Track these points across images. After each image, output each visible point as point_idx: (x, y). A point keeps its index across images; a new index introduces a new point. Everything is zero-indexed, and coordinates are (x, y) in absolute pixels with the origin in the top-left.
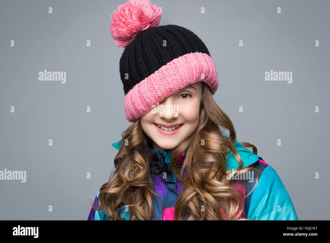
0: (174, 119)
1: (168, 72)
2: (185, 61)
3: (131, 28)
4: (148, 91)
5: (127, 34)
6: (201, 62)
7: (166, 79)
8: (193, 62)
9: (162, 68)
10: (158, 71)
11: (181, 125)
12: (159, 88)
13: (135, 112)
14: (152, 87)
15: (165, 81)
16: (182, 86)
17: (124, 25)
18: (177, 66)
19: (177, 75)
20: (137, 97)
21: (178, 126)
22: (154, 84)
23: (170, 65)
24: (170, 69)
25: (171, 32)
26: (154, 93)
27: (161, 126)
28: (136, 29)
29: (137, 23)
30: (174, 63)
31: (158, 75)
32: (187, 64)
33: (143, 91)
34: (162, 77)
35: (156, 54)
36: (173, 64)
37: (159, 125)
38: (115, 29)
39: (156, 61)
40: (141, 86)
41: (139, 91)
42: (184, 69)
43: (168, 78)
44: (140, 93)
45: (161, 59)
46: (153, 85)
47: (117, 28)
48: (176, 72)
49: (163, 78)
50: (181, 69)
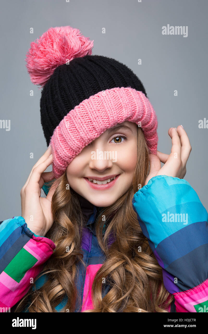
0: (108, 169)
1: (91, 107)
2: (113, 95)
3: (49, 59)
4: (69, 132)
5: (44, 66)
6: (133, 99)
7: (88, 116)
8: (123, 98)
9: (83, 102)
10: (79, 106)
11: (117, 176)
12: (81, 127)
13: (59, 162)
14: (73, 127)
15: (87, 118)
16: (108, 125)
17: (42, 55)
18: (102, 101)
19: (102, 111)
20: (60, 141)
21: (113, 177)
22: (75, 123)
23: (94, 98)
24: (93, 103)
25: (95, 63)
26: (77, 133)
27: (93, 179)
28: (57, 61)
29: (58, 54)
30: (99, 97)
31: (79, 111)
32: (115, 99)
33: (65, 133)
34: (84, 113)
35: (76, 88)
36: (97, 97)
37: (90, 179)
38: (31, 60)
39: (75, 96)
40: (61, 128)
41: (61, 134)
42: (110, 104)
43: (90, 115)
44: (62, 137)
45: (82, 93)
46: (73, 124)
47: (33, 58)
48: (101, 107)
49: (85, 115)
50: (107, 105)
